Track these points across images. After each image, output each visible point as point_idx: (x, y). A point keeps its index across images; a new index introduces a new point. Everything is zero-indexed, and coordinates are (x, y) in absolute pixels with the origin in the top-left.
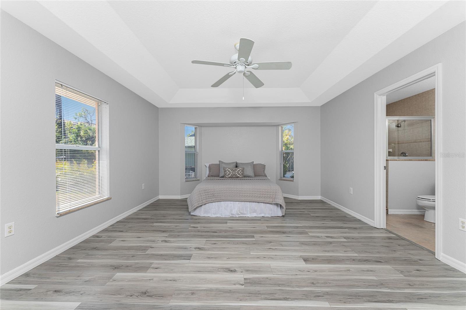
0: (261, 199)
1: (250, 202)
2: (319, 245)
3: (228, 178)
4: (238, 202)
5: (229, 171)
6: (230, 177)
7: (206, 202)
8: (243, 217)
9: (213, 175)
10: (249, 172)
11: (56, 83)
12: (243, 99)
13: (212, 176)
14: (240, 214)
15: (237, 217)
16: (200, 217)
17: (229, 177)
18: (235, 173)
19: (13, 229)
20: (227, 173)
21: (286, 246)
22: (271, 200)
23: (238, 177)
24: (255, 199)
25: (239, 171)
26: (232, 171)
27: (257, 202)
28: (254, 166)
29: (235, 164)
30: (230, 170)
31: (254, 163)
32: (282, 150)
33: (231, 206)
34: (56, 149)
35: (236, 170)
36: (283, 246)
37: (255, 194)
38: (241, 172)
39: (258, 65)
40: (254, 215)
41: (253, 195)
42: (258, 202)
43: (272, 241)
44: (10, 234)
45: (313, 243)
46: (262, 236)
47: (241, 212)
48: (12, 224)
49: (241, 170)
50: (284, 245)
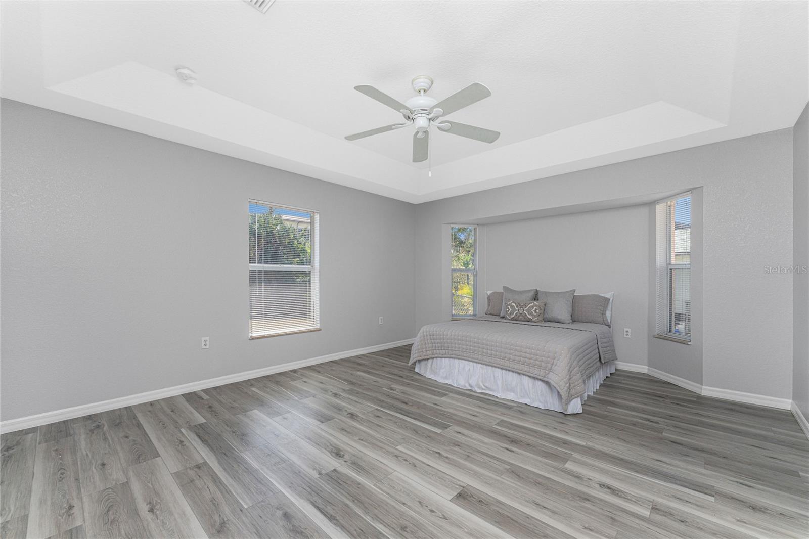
0: (522, 367)
1: (502, 369)
3: (510, 320)
4: (482, 366)
5: (512, 307)
6: (514, 317)
7: (433, 354)
8: (490, 395)
9: (493, 313)
10: (561, 311)
11: (250, 202)
12: (430, 175)
13: (493, 315)
14: (483, 387)
15: (476, 392)
16: (423, 379)
17: (512, 319)
18: (524, 310)
19: (208, 343)
20: (508, 311)
21: (473, 461)
22: (542, 373)
23: (529, 320)
24: (509, 365)
25: (533, 307)
26: (519, 306)
27: (516, 372)
28: (575, 301)
29: (531, 294)
30: (514, 304)
31: (575, 294)
32: (670, 264)
33: (469, 370)
34: (250, 270)
35: (527, 305)
36: (466, 460)
37: (510, 354)
38: (535, 311)
39: (442, 110)
40: (511, 396)
41: (506, 355)
42: (519, 374)
43: (460, 445)
44: (206, 347)
46: (459, 431)
47: (487, 385)
48: (207, 338)
49: (536, 305)
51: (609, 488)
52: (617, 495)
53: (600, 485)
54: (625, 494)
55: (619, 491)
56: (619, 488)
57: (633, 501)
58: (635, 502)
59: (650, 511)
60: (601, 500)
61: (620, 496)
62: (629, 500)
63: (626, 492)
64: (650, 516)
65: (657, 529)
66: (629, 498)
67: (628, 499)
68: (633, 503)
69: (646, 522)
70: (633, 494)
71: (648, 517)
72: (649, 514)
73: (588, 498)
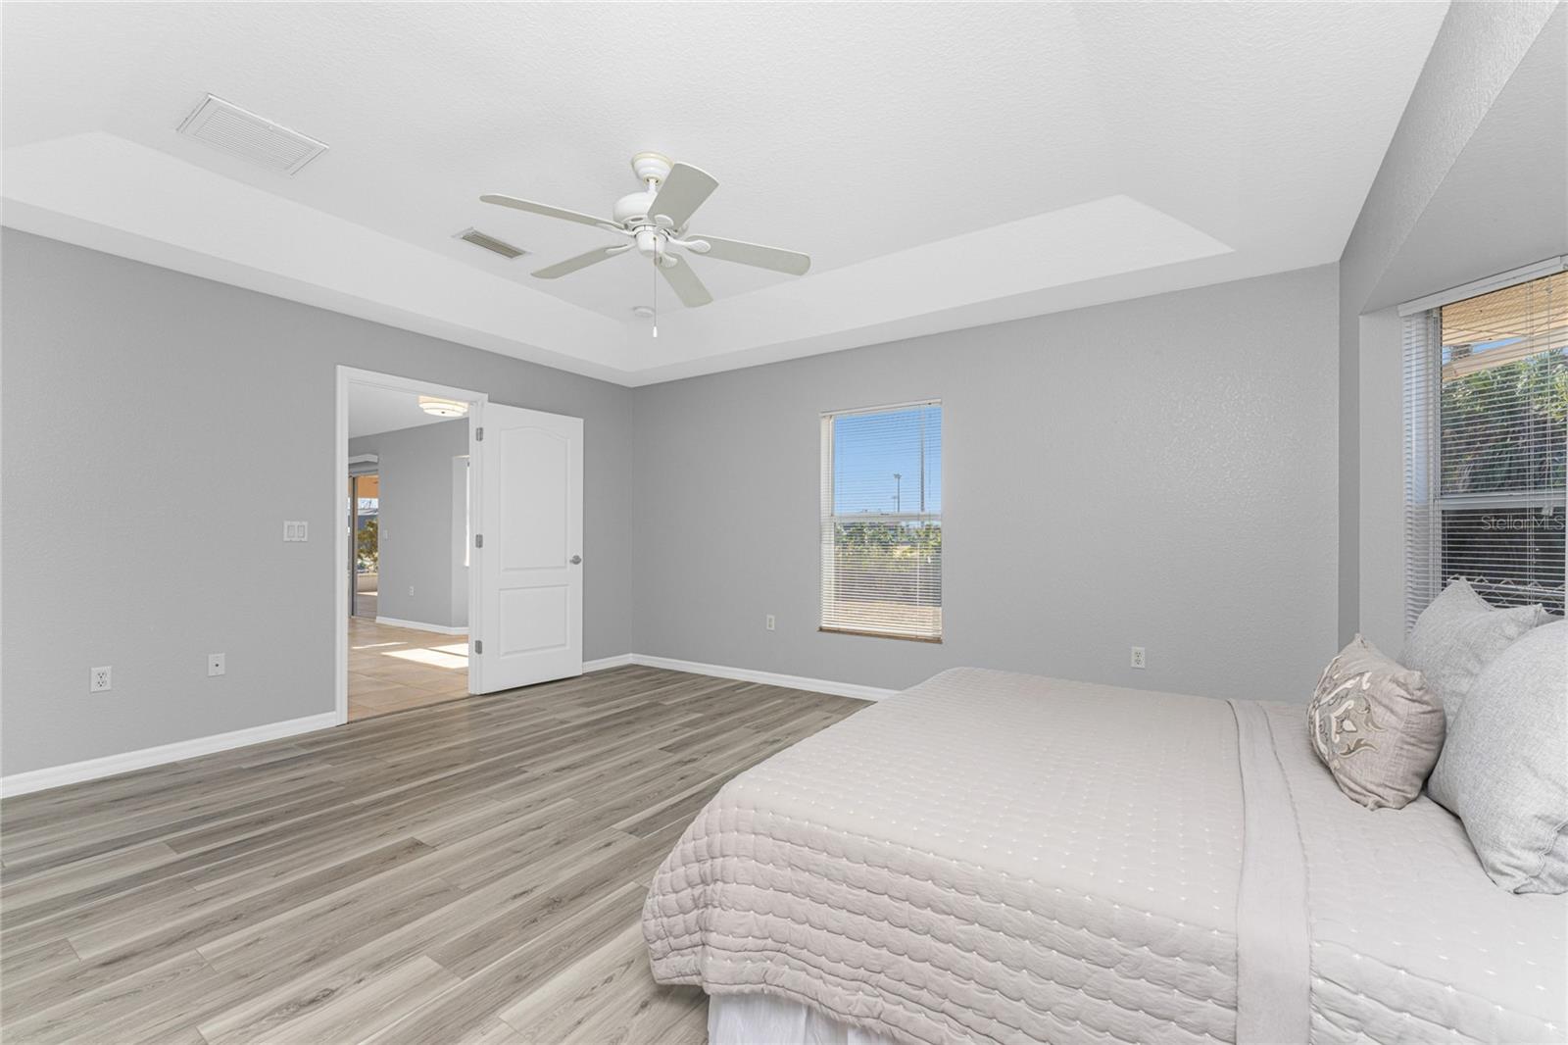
2: (372, 920)
36: (508, 849)
44: (771, 629)
45: (404, 916)
50: (509, 856)
51: (313, 1001)
52: (287, 1006)
53: (333, 991)
54: (278, 1021)
55: (293, 1015)
56: (299, 1019)
57: (251, 1024)
58: (247, 1026)
59: (206, 1038)
60: (293, 978)
61: (278, 1009)
62: (259, 1018)
63: (278, 1024)
64: (198, 1032)
65: (166, 1026)
66: (264, 1022)
67: (263, 1018)
68: (247, 1022)
69: (194, 1018)
70: (266, 1034)
71: (199, 1027)
72: (203, 1032)
73: (311, 964)
